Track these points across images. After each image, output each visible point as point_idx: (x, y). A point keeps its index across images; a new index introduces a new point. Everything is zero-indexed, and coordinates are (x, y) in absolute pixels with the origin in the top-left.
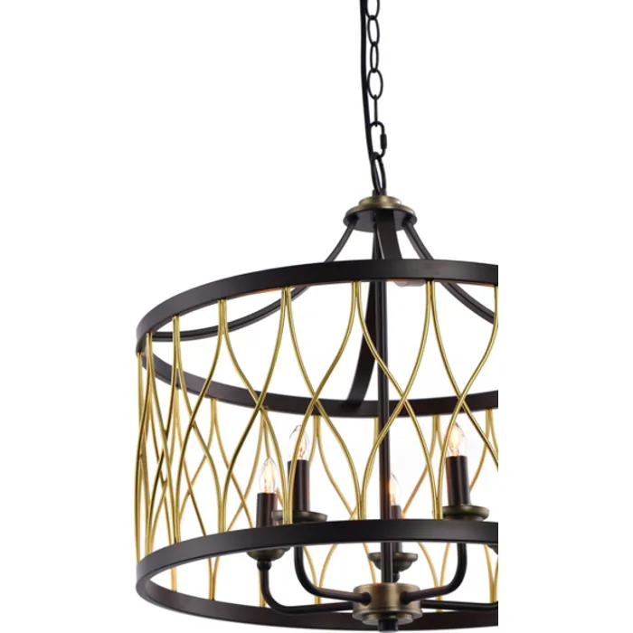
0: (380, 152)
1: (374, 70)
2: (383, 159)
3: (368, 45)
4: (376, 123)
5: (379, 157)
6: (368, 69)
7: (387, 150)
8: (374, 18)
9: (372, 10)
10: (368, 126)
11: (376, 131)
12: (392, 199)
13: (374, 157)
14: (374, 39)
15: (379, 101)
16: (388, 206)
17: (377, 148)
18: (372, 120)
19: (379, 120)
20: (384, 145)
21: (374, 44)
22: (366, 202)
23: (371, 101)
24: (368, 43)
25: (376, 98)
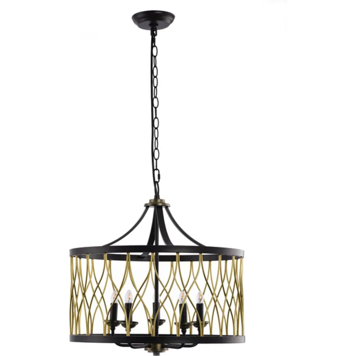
0: (158, 180)
1: (156, 149)
2: (159, 183)
3: (154, 139)
4: (157, 169)
5: (157, 182)
6: (154, 148)
7: (160, 180)
8: (157, 128)
9: (156, 125)
10: (154, 170)
11: (156, 172)
12: (161, 200)
13: (156, 183)
14: (156, 137)
15: (158, 161)
16: (160, 204)
17: (157, 179)
18: (155, 168)
19: (158, 168)
20: (159, 178)
21: (156, 139)
22: (152, 201)
23: (155, 161)
24: (154, 138)
25: (156, 160)
